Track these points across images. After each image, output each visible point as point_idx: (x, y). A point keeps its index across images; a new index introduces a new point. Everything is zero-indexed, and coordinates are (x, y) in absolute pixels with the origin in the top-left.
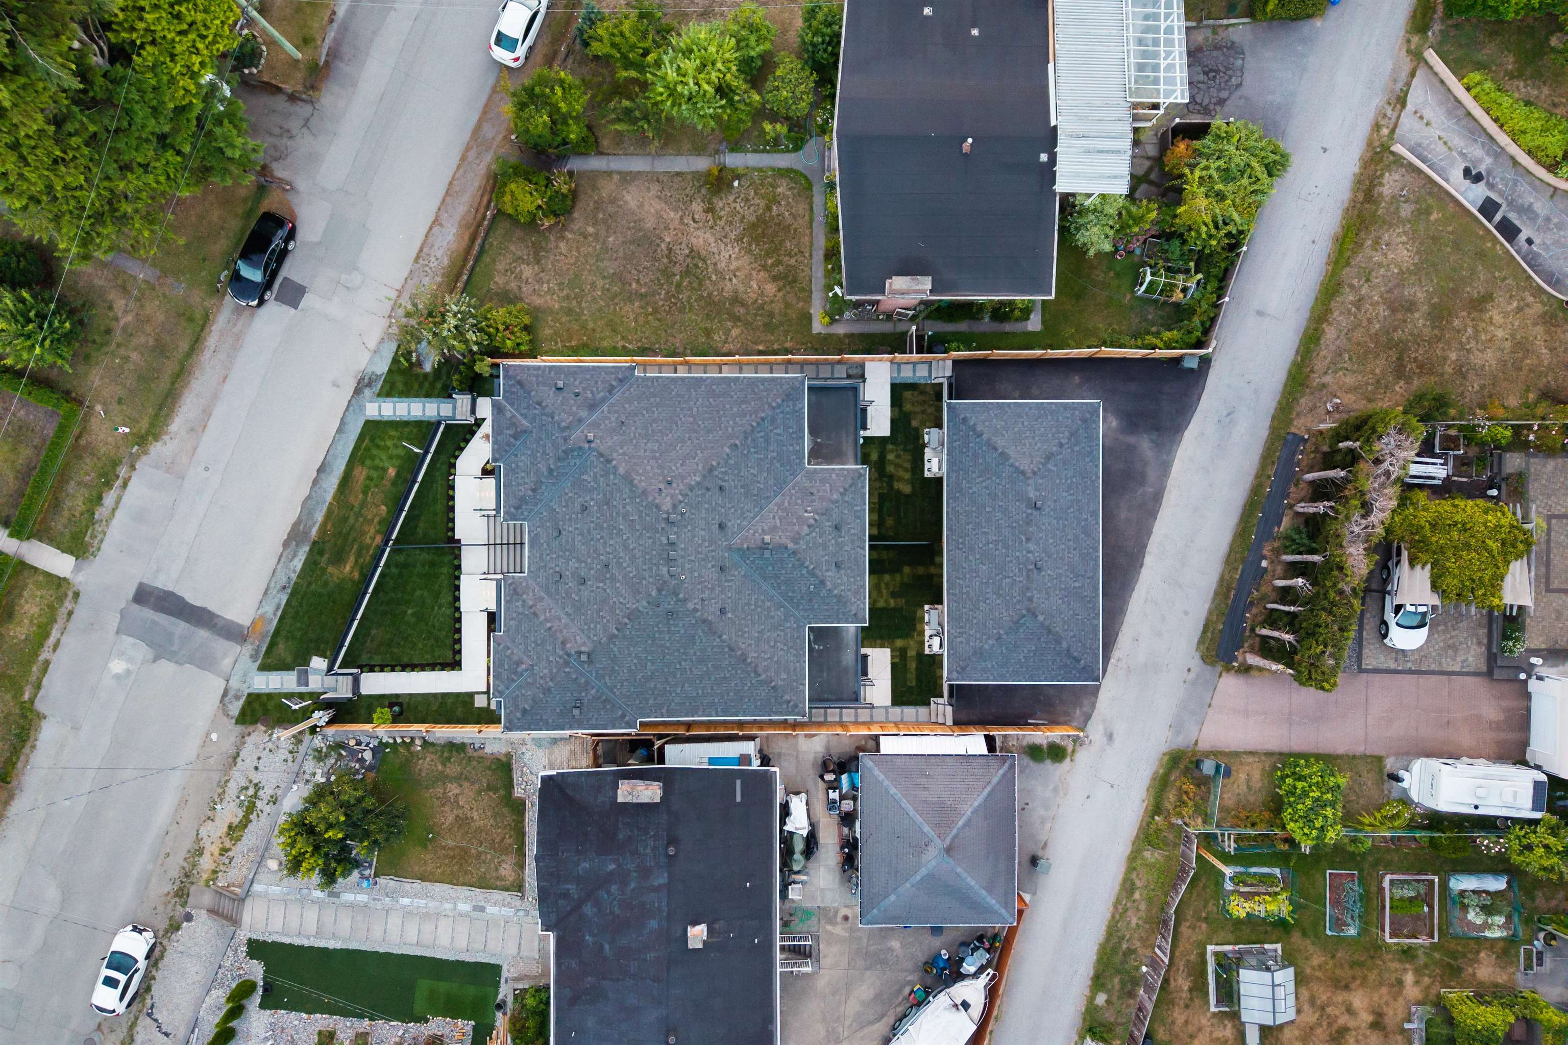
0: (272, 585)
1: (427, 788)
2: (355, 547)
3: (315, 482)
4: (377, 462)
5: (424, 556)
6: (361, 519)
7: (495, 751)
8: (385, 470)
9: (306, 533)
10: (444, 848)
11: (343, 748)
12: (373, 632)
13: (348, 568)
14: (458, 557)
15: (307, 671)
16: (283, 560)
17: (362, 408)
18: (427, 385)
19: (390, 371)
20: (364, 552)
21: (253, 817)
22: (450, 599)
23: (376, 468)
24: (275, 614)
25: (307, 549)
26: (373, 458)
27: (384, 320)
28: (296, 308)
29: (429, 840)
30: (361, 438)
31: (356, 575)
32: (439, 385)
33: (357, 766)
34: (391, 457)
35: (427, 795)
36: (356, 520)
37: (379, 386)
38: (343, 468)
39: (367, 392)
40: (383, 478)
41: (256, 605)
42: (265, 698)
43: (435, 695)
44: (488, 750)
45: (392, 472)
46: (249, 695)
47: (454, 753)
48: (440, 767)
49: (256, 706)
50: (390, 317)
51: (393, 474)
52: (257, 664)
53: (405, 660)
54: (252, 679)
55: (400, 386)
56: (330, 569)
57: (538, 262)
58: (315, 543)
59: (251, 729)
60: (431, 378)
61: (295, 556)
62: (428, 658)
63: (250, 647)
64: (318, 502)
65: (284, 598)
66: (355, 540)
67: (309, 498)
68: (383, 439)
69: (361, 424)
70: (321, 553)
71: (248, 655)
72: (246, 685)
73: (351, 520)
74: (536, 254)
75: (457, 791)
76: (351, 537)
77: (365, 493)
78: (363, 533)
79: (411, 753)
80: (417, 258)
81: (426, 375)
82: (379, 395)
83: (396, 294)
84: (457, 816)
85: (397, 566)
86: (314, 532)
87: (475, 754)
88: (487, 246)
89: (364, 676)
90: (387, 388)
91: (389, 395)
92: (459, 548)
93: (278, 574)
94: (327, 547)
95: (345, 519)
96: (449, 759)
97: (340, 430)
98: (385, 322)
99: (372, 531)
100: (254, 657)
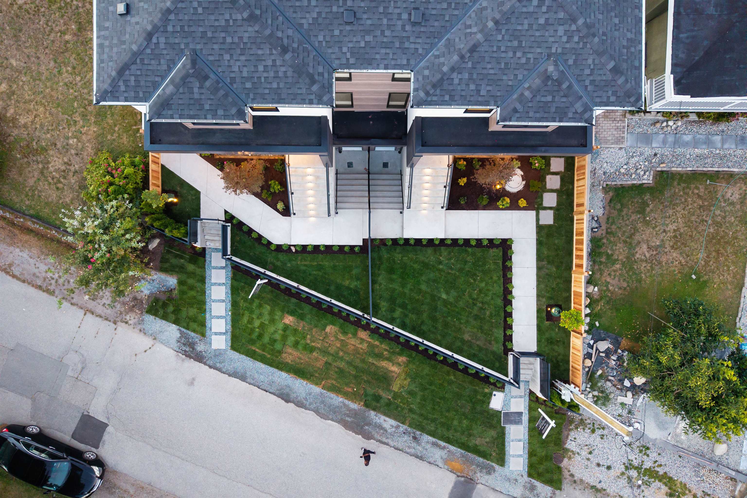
0: (412, 451)
1: (639, 281)
2: (371, 360)
3: (300, 404)
4: (277, 336)
5: (382, 279)
6: (341, 354)
7: (601, 204)
8: (286, 328)
9: (355, 414)
10: (707, 263)
11: (594, 373)
12: (466, 337)
13: (395, 369)
14: (383, 241)
15: (506, 414)
16: (384, 440)
17: (218, 353)
18: (191, 281)
19: (176, 322)
20: (376, 350)
21: (661, 471)
22: (430, 250)
23: (284, 338)
24: (444, 448)
25: (372, 413)
26: (273, 341)
27: (119, 329)
28: (106, 425)
29: (698, 278)
30: (252, 355)
31: (402, 359)
32: (191, 267)
33: (614, 357)
34: (272, 321)
35: (648, 281)
36: (342, 359)
37: (193, 334)
38: (284, 375)
39: (200, 347)
40: (296, 330)
41: (433, 468)
42: (534, 459)
43: (539, 268)
44: (600, 212)
45: (289, 320)
46: (530, 475)
47: (602, 250)
48: (618, 266)
49: (541, 468)
50: (115, 323)
51: (291, 318)
52: (497, 467)
53: (500, 302)
54: (512, 472)
55: (193, 311)
56: (395, 388)
57: (45, 150)
58: (367, 405)
59: (566, 474)
60: (184, 277)
61: (380, 427)
62: (497, 276)
63: (478, 475)
64: (323, 402)
65: (426, 438)
66: (363, 361)
67: (317, 412)
68: (252, 330)
69: (236, 355)
70: (377, 398)
71: (487, 477)
72: (519, 478)
73: (342, 365)
74: (36, 152)
75: (645, 246)
76: (361, 365)
77: (312, 350)
78: (356, 351)
79: (601, 298)
80: (47, 291)
81: (181, 283)
82: (203, 335)
83: (89, 315)
84: (672, 247)
85: (393, 310)
86: (354, 406)
87: (604, 227)
88: (32, 212)
89: (516, 348)
90: (194, 325)
91: (203, 324)
92: (373, 240)
93: (400, 446)
94: (370, 391)
95: (341, 372)
96: (609, 257)
97: (243, 378)
98: (121, 327)
99: (353, 341)
100: (490, 471)
